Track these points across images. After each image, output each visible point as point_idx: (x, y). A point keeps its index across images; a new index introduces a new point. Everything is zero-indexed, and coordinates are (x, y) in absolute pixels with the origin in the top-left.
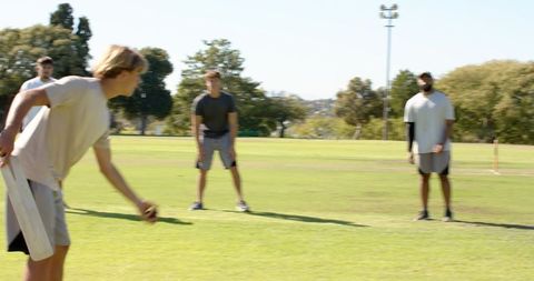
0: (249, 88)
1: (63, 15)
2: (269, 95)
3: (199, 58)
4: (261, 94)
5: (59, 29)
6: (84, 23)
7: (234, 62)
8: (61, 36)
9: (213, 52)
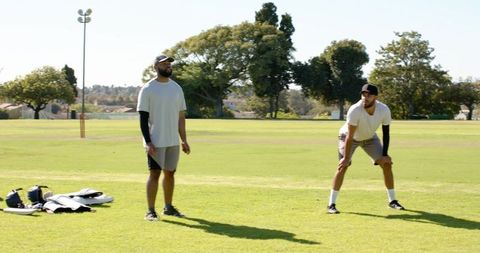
0: (438, 76)
1: (268, 13)
2: (455, 80)
3: (391, 48)
5: (265, 25)
6: (287, 20)
7: (422, 51)
8: (267, 31)
9: (405, 43)
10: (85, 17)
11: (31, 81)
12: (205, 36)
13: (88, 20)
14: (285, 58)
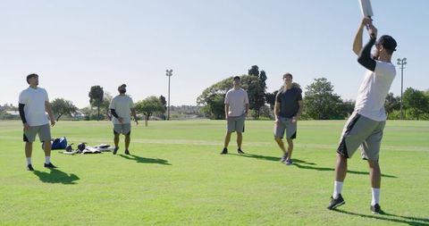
0: (336, 98)
1: (254, 70)
2: (344, 101)
3: (313, 86)
4: (341, 101)
5: (253, 76)
6: (263, 73)
7: (328, 87)
8: (253, 79)
9: (319, 83)
10: (169, 73)
11: (145, 103)
12: (225, 82)
13: (170, 75)
14: (263, 91)
